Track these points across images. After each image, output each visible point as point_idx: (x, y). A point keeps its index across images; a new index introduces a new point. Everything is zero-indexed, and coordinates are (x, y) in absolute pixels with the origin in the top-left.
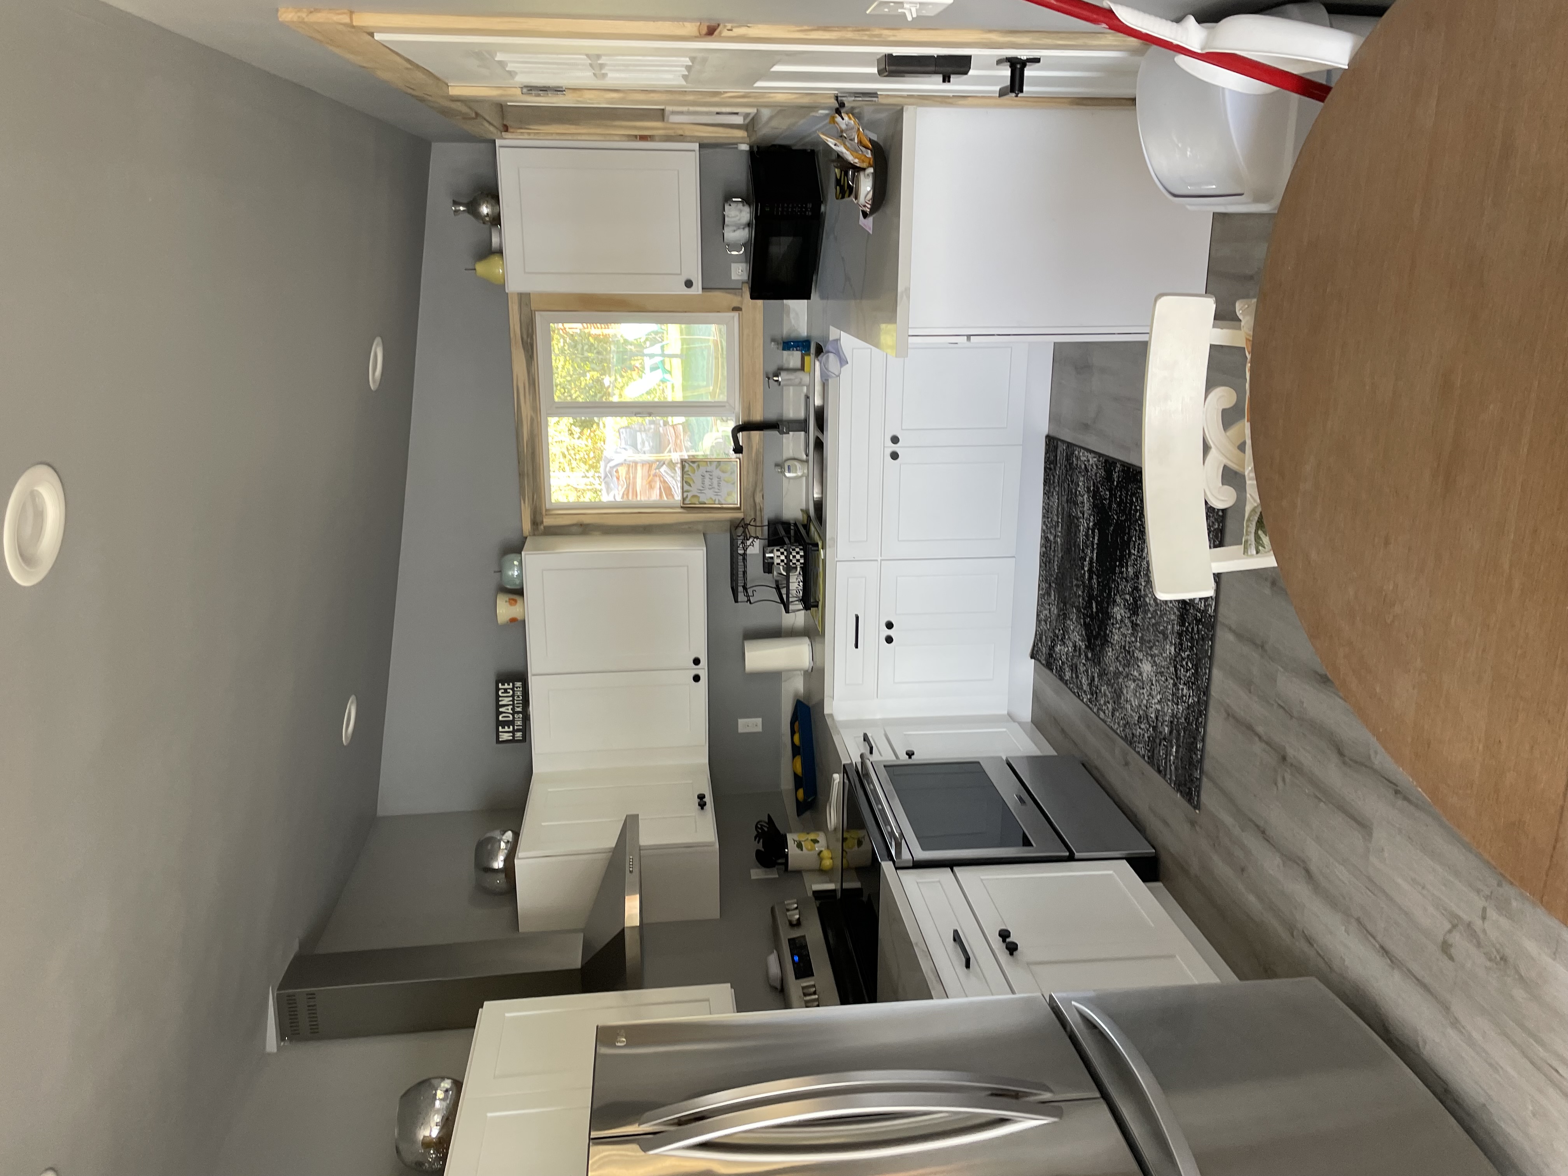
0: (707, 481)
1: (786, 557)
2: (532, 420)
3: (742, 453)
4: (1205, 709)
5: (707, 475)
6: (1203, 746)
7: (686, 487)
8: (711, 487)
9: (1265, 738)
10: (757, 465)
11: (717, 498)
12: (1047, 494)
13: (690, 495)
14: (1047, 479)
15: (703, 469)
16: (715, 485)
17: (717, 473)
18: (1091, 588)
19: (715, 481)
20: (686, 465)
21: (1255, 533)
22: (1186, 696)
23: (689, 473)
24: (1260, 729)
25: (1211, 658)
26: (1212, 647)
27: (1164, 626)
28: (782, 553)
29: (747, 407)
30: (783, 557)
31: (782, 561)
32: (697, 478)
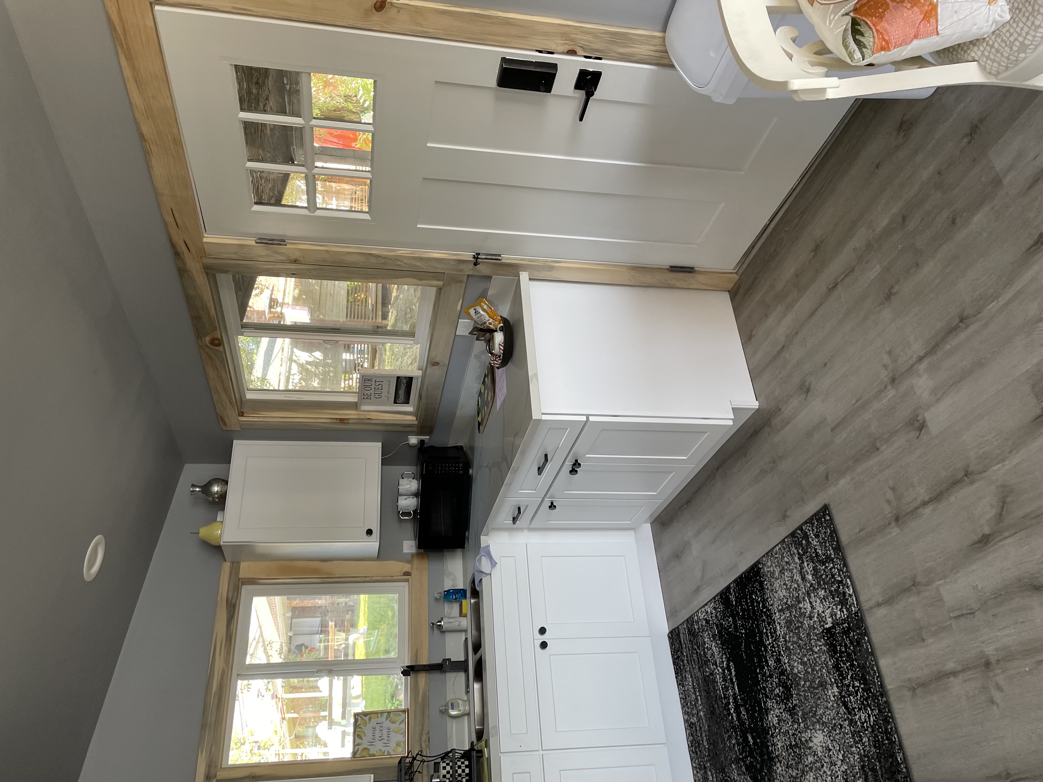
0: (378, 734)
2: (223, 671)
4: (890, 711)
5: (378, 727)
6: (903, 754)
7: (358, 741)
8: (381, 738)
9: (959, 668)
10: (423, 709)
11: (386, 749)
13: (361, 748)
15: (374, 721)
16: (385, 736)
17: (387, 724)
18: (742, 723)
19: (385, 732)
20: (359, 718)
22: (866, 721)
23: (361, 726)
24: (950, 666)
25: (872, 654)
26: (869, 641)
27: (819, 677)
29: (416, 654)
32: (368, 730)
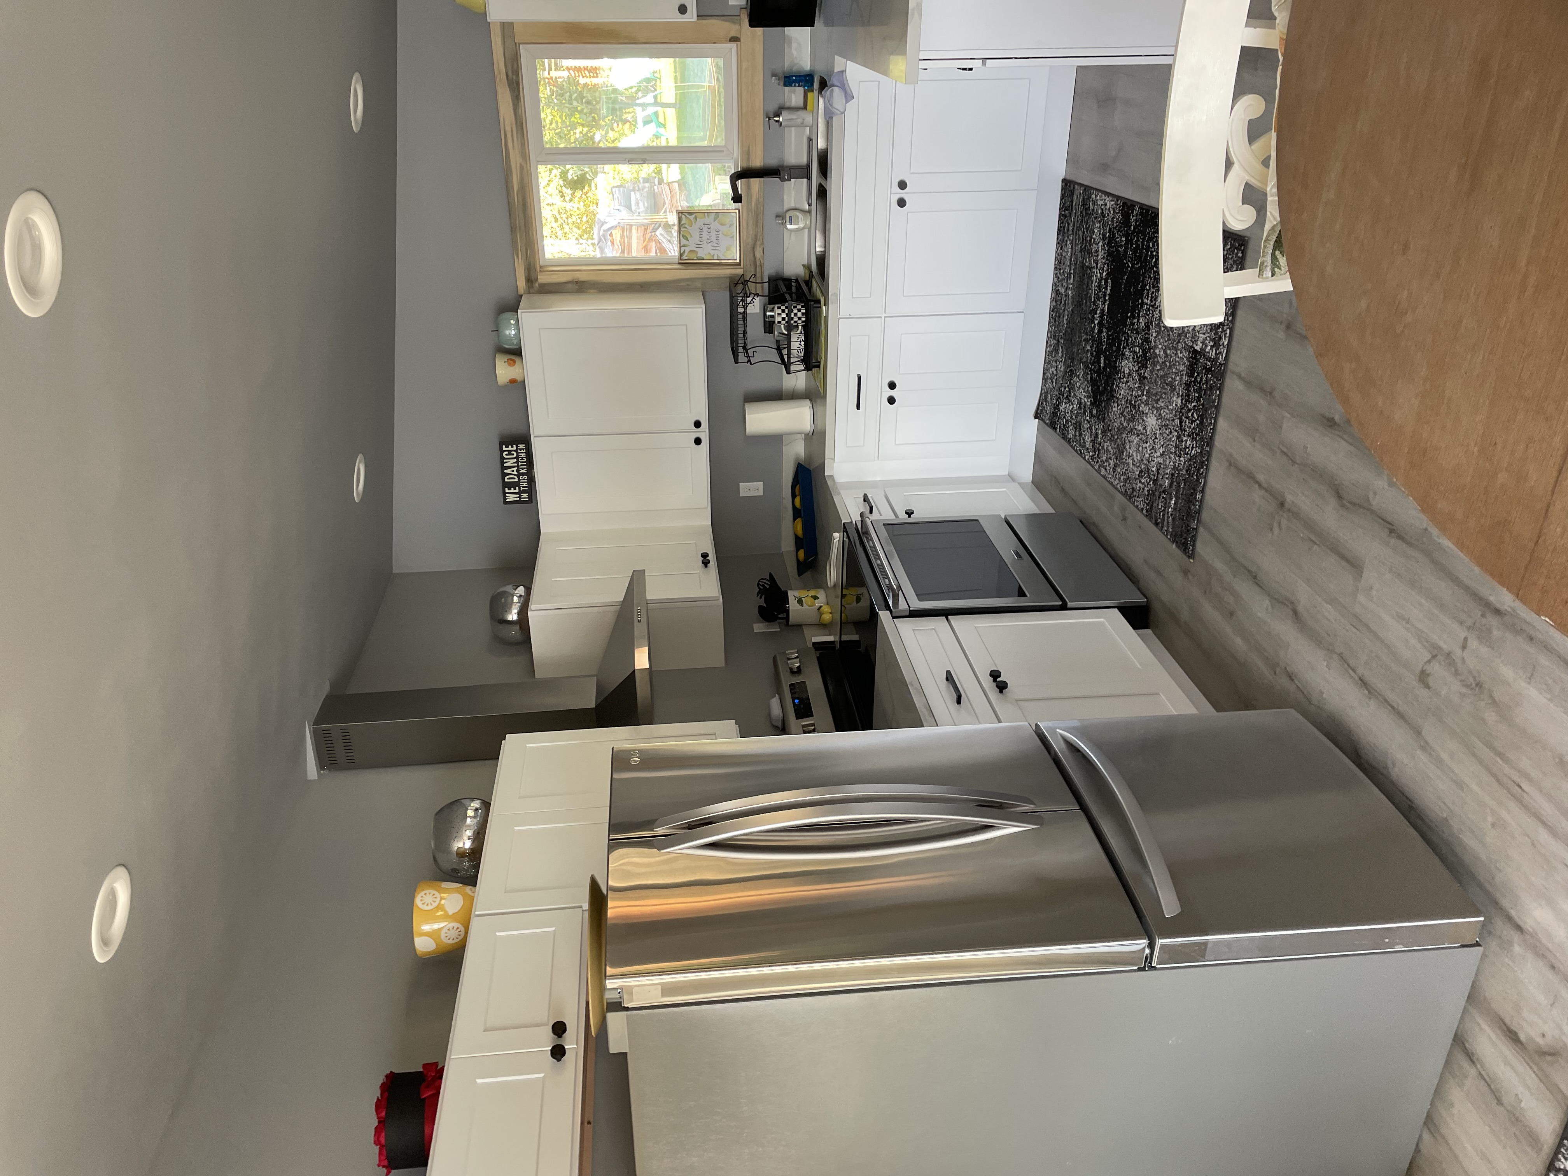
0: (705, 236)
1: (787, 314)
2: (522, 167)
3: (741, 202)
4: (1207, 460)
5: (705, 228)
6: (1202, 496)
7: (684, 242)
8: (709, 241)
9: (1265, 485)
10: (757, 217)
11: (716, 252)
12: (1061, 243)
13: (687, 249)
14: (1061, 227)
15: (700, 222)
16: (714, 238)
17: (715, 225)
18: (1100, 342)
19: (713, 234)
20: (683, 216)
21: (1272, 254)
22: (1188, 448)
23: (686, 226)
24: (1261, 477)
25: (1217, 408)
26: (1220, 396)
27: (1172, 378)
28: (783, 311)
29: (747, 153)
30: (784, 315)
31: (783, 319)
32: (694, 231)
